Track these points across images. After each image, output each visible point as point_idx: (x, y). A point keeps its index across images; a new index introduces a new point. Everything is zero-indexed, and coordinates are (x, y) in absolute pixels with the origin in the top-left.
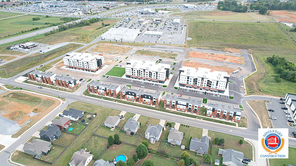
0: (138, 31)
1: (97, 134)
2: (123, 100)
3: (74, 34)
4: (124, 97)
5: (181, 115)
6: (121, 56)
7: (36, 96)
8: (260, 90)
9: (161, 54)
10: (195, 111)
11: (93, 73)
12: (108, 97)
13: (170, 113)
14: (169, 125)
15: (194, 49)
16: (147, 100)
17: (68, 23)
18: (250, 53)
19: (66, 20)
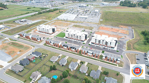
0: (76, 15)
1: (46, 64)
2: (62, 49)
3: (45, 16)
4: (62, 47)
5: (89, 58)
6: (65, 27)
7: (22, 44)
8: (134, 48)
9: (86, 27)
10: (97, 57)
11: (50, 35)
12: (55, 47)
13: (84, 57)
14: (82, 63)
15: (103, 25)
16: (73, 50)
17: (43, 11)
18: (133, 29)
19: (42, 9)
